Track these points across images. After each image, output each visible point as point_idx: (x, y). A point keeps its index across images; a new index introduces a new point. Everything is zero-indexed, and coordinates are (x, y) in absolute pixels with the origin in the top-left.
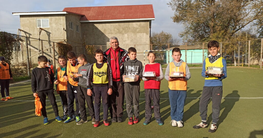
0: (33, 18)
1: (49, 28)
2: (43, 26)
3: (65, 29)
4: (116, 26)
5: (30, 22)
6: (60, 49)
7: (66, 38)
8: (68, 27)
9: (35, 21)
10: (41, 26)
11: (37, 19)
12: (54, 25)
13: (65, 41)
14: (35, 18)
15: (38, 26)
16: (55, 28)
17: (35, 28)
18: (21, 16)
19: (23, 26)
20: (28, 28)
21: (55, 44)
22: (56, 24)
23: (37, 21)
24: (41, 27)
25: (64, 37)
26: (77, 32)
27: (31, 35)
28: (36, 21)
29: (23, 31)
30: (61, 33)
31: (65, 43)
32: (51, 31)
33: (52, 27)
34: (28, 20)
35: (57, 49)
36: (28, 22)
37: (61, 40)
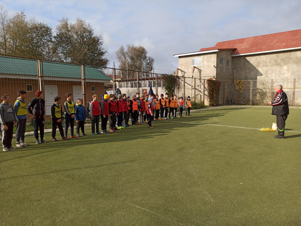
0: (188, 58)
1: (201, 66)
2: (196, 65)
3: (216, 66)
4: (273, 57)
5: (186, 61)
6: (209, 86)
7: (215, 75)
8: (218, 63)
9: (190, 60)
11: (192, 59)
12: (206, 63)
13: (214, 77)
14: (190, 58)
15: (193, 65)
16: (206, 66)
17: (190, 66)
18: (180, 57)
19: (180, 66)
20: (184, 66)
21: (205, 81)
22: (207, 62)
24: (195, 66)
25: (214, 74)
26: (227, 67)
27: (185, 73)
29: (180, 70)
30: (211, 70)
31: (215, 79)
32: (203, 68)
33: (204, 65)
34: (184, 60)
35: (206, 86)
36: (185, 61)
37: (211, 76)
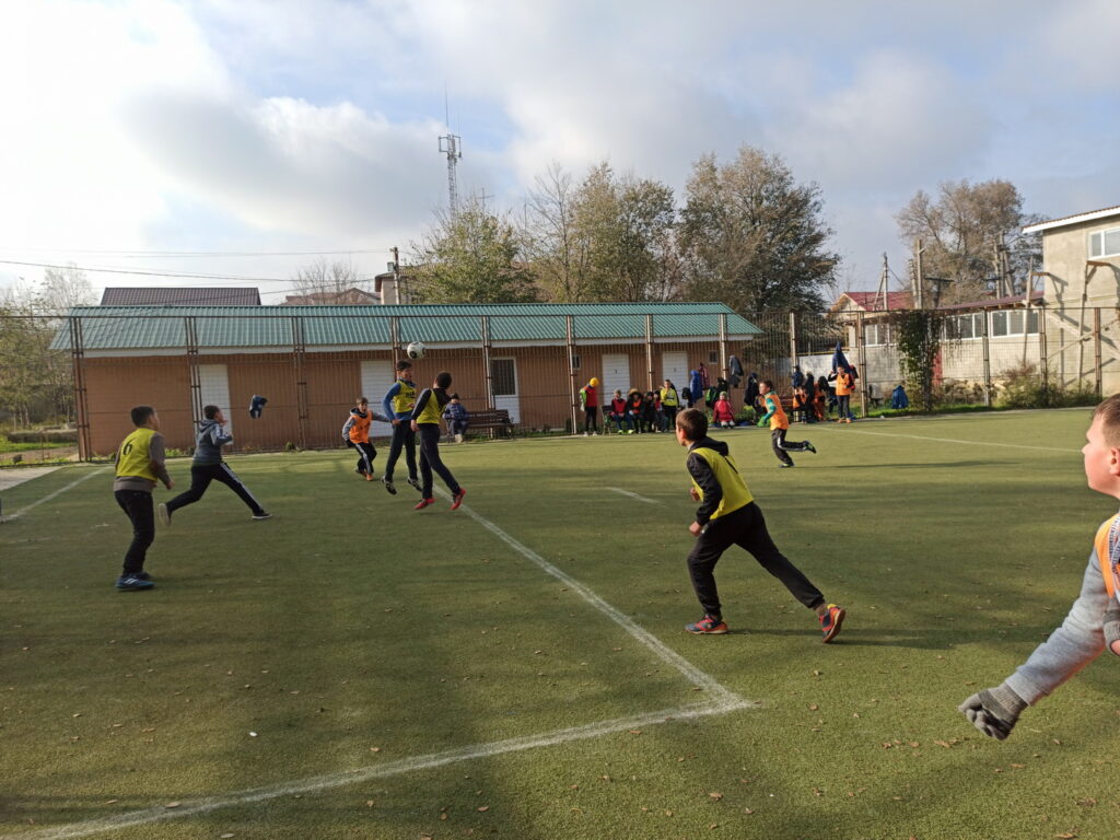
0: (1078, 232)
2: (1106, 253)
5: (1070, 244)
9: (1084, 239)
10: (1099, 254)
11: (1092, 233)
14: (1084, 231)
15: (1092, 256)
17: (1084, 260)
18: (1048, 231)
20: (1065, 262)
23: (1090, 239)
24: (1099, 258)
27: (1066, 284)
28: (1087, 240)
34: (1065, 238)
36: (1064, 245)
